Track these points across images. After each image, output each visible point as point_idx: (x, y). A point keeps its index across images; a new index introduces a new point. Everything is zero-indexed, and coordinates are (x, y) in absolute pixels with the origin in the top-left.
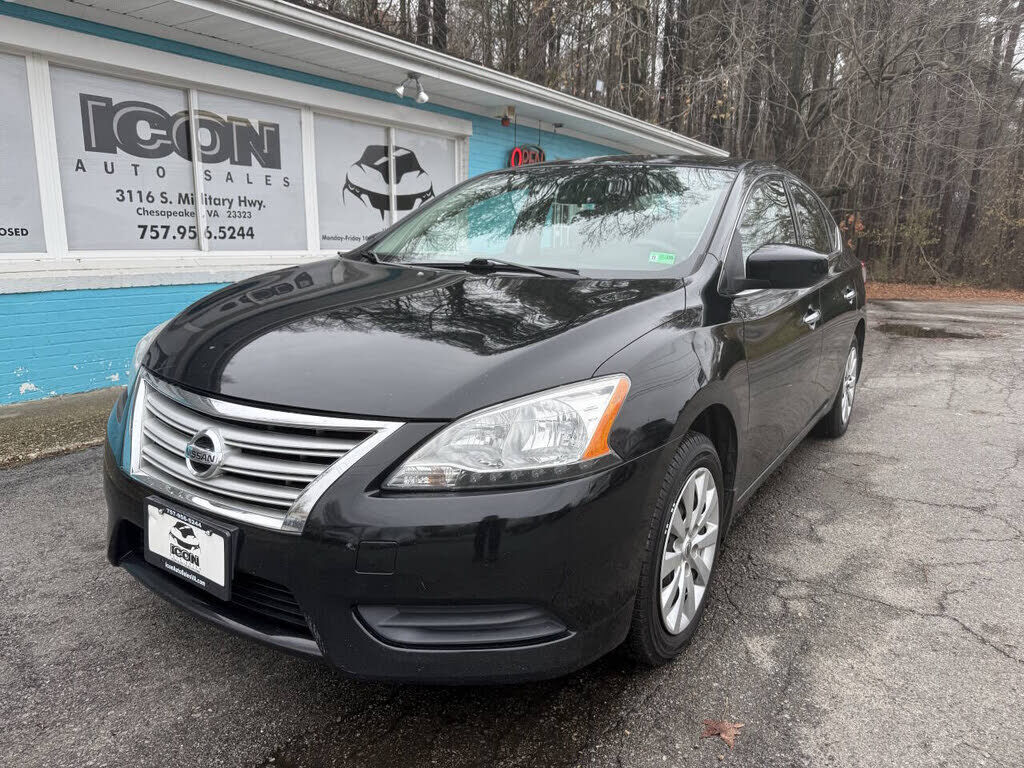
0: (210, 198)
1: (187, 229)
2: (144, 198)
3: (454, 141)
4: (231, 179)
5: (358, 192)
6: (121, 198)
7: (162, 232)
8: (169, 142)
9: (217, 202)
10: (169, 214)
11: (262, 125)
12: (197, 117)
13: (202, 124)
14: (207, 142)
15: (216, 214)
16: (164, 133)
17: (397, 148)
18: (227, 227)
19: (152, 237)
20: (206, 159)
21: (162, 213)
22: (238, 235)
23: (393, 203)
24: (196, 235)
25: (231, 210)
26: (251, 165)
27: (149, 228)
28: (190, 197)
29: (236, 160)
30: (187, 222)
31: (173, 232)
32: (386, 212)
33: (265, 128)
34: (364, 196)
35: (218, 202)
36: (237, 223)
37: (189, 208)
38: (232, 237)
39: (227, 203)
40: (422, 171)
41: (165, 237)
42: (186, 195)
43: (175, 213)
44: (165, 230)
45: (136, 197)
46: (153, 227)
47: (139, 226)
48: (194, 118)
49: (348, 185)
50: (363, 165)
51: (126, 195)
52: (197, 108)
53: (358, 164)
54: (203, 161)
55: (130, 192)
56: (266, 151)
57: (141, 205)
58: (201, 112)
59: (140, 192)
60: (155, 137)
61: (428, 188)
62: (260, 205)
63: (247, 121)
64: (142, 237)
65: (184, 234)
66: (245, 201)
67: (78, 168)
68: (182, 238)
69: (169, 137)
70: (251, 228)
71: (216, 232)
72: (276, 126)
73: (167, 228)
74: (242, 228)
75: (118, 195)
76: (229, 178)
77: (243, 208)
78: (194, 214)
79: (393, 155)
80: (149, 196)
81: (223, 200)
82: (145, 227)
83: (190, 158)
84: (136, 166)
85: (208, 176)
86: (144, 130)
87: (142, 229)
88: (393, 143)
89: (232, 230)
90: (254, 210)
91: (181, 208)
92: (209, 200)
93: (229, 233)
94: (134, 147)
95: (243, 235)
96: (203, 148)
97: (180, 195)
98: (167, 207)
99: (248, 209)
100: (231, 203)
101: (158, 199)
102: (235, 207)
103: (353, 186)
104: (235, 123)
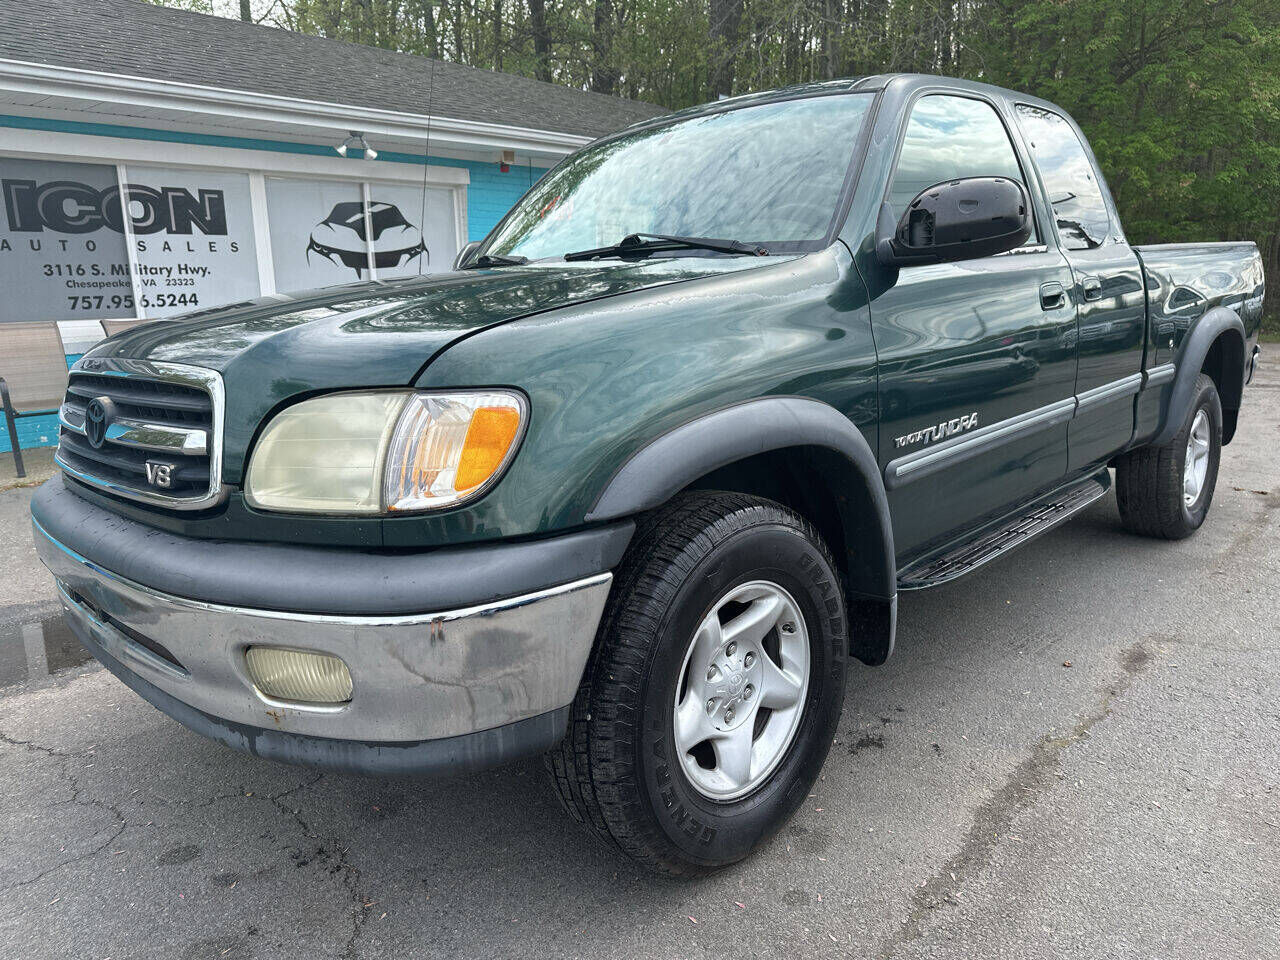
0: (146, 268)
1: (123, 298)
2: (74, 272)
3: (451, 191)
4: (169, 248)
5: (326, 251)
6: (49, 272)
7: (95, 302)
8: (99, 217)
9: (153, 271)
10: (101, 285)
11: (202, 192)
12: (127, 191)
13: (133, 197)
14: (140, 214)
15: (153, 283)
16: (93, 208)
17: (373, 204)
18: (166, 296)
19: (84, 308)
20: (138, 231)
21: (95, 285)
22: (180, 302)
23: (371, 261)
24: (132, 304)
25: (170, 278)
26: (191, 233)
27: (80, 300)
28: (124, 268)
29: (174, 229)
30: (122, 292)
31: (107, 301)
32: (363, 271)
33: (206, 196)
34: (332, 256)
35: (155, 271)
36: (178, 291)
37: (123, 279)
38: (172, 304)
39: (165, 272)
40: (409, 226)
41: (98, 307)
42: (120, 266)
43: (108, 284)
44: (98, 300)
45: (65, 270)
46: (84, 298)
47: (69, 298)
48: (123, 192)
49: (313, 244)
50: (330, 224)
51: (55, 270)
52: (125, 182)
53: (326, 223)
54: (135, 233)
55: (58, 266)
56: (208, 218)
57: (71, 278)
58: (130, 186)
59: (69, 266)
60: (82, 214)
61: (418, 242)
62: (204, 272)
63: (184, 191)
64: (74, 307)
65: (119, 304)
66: (186, 269)
67: (3, 247)
68: (117, 307)
69: (98, 211)
70: (194, 295)
71: (153, 300)
72: (220, 193)
73: (100, 298)
74: (183, 295)
75: (46, 270)
76: (167, 247)
77: (184, 275)
78: (129, 284)
79: (368, 211)
80: (79, 268)
81: (161, 269)
82: (76, 299)
83: (122, 230)
84: (63, 242)
85: (142, 247)
86: (71, 208)
87: (73, 301)
88: (368, 199)
89: (172, 298)
90: (197, 277)
91: (115, 278)
92: (144, 270)
93: (168, 301)
94: (61, 224)
95: (185, 302)
96: (135, 220)
97: (113, 266)
98: (99, 279)
99: (190, 275)
100: (169, 272)
101: (89, 271)
102: (175, 274)
103: (318, 245)
104: (170, 194)
